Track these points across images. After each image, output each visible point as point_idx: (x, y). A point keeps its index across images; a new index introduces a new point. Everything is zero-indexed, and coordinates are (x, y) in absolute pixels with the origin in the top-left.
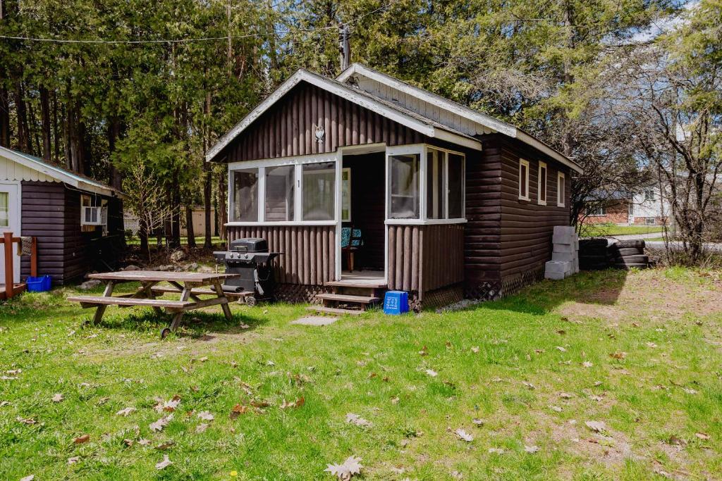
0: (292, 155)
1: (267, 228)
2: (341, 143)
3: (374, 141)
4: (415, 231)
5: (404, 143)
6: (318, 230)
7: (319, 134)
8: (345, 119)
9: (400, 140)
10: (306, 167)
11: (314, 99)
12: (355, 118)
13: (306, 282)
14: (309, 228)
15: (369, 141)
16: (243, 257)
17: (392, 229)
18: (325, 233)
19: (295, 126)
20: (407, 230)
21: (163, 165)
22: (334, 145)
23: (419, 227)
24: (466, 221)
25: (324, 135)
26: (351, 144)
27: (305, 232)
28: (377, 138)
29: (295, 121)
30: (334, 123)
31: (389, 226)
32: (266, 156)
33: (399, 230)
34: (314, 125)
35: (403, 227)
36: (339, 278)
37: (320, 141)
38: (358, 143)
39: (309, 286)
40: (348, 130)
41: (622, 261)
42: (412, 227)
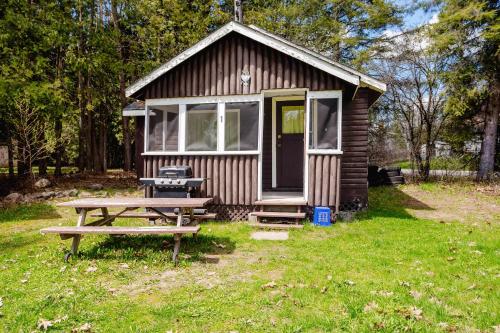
0: (216, 94)
1: (188, 157)
2: (265, 86)
3: (297, 86)
4: (333, 159)
5: (326, 89)
6: (242, 158)
7: (245, 78)
8: (270, 67)
9: (322, 86)
10: (229, 106)
11: (240, 48)
12: (280, 66)
13: (228, 202)
14: (232, 157)
15: (293, 86)
16: (175, 182)
17: (313, 158)
18: (248, 162)
19: (220, 70)
20: (327, 158)
21: (41, 101)
22: (259, 88)
23: (337, 156)
24: (342, 153)
25: (250, 80)
26: (276, 88)
27: (228, 161)
28: (301, 83)
29: (220, 66)
30: (259, 70)
31: (310, 155)
32: (189, 94)
33: (319, 158)
34: (239, 70)
35: (323, 156)
36: (261, 198)
37: (246, 84)
38: (283, 87)
39: (231, 206)
40: (273, 76)
41: (389, 180)
42: (331, 156)
